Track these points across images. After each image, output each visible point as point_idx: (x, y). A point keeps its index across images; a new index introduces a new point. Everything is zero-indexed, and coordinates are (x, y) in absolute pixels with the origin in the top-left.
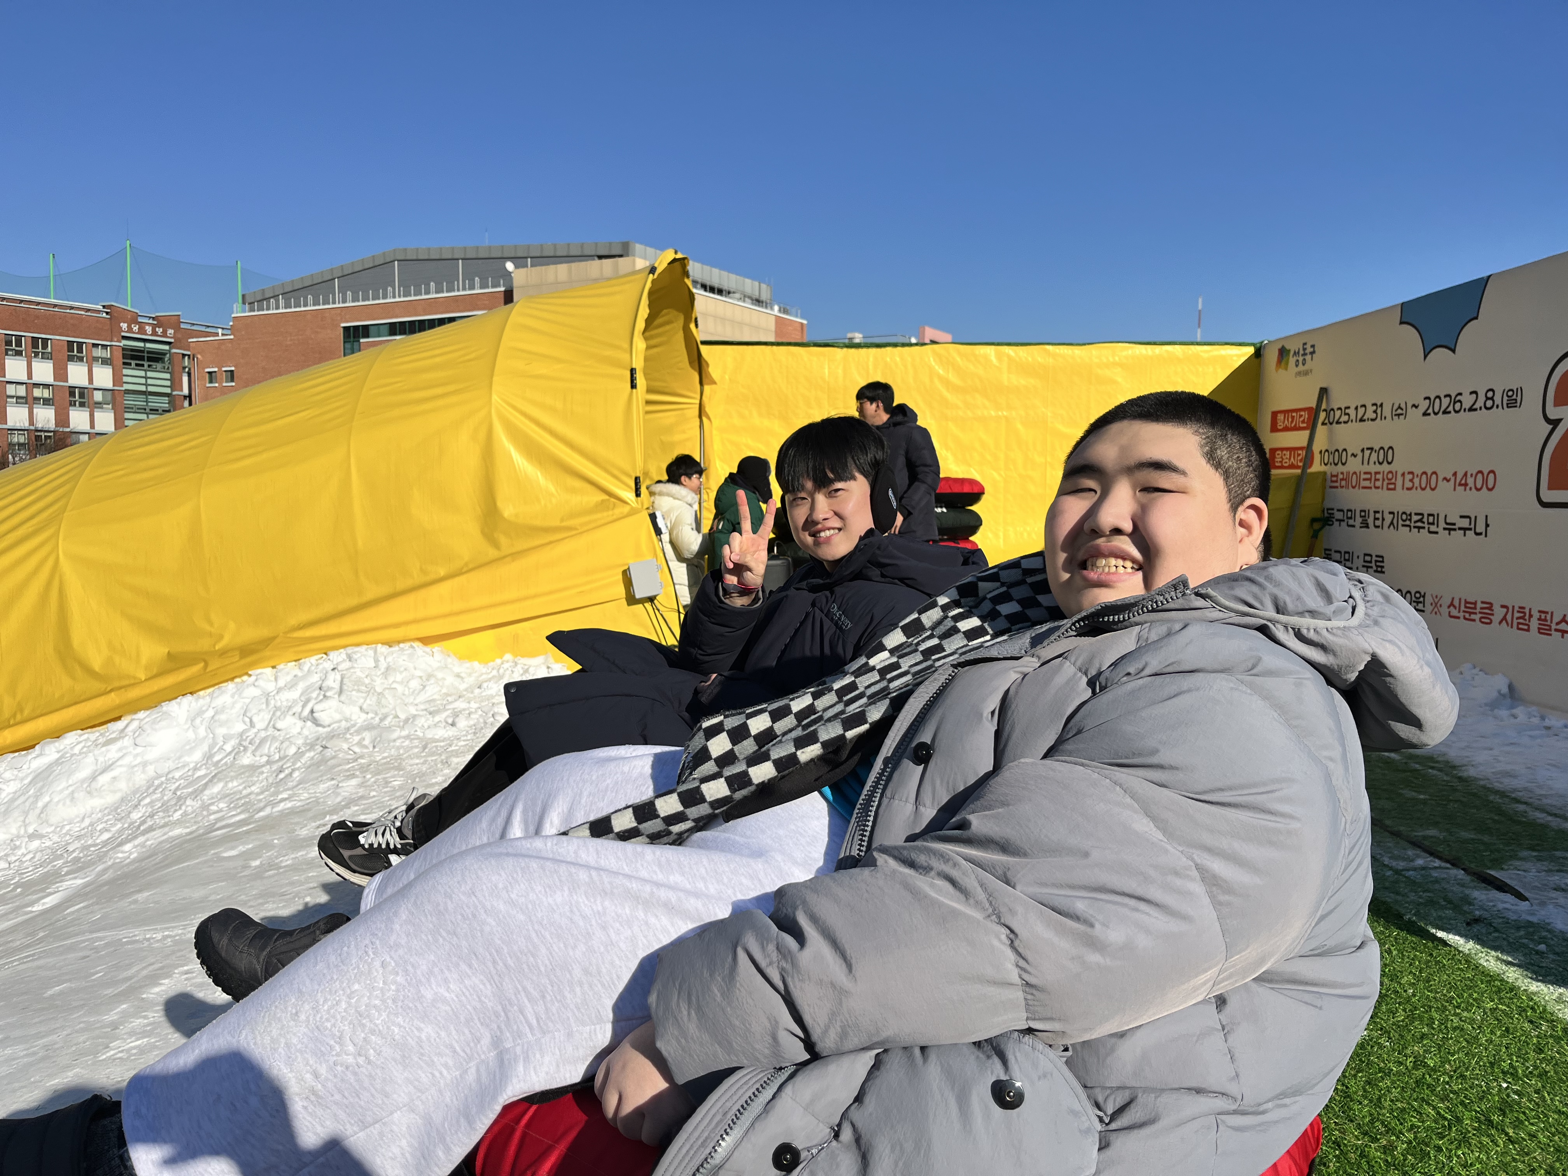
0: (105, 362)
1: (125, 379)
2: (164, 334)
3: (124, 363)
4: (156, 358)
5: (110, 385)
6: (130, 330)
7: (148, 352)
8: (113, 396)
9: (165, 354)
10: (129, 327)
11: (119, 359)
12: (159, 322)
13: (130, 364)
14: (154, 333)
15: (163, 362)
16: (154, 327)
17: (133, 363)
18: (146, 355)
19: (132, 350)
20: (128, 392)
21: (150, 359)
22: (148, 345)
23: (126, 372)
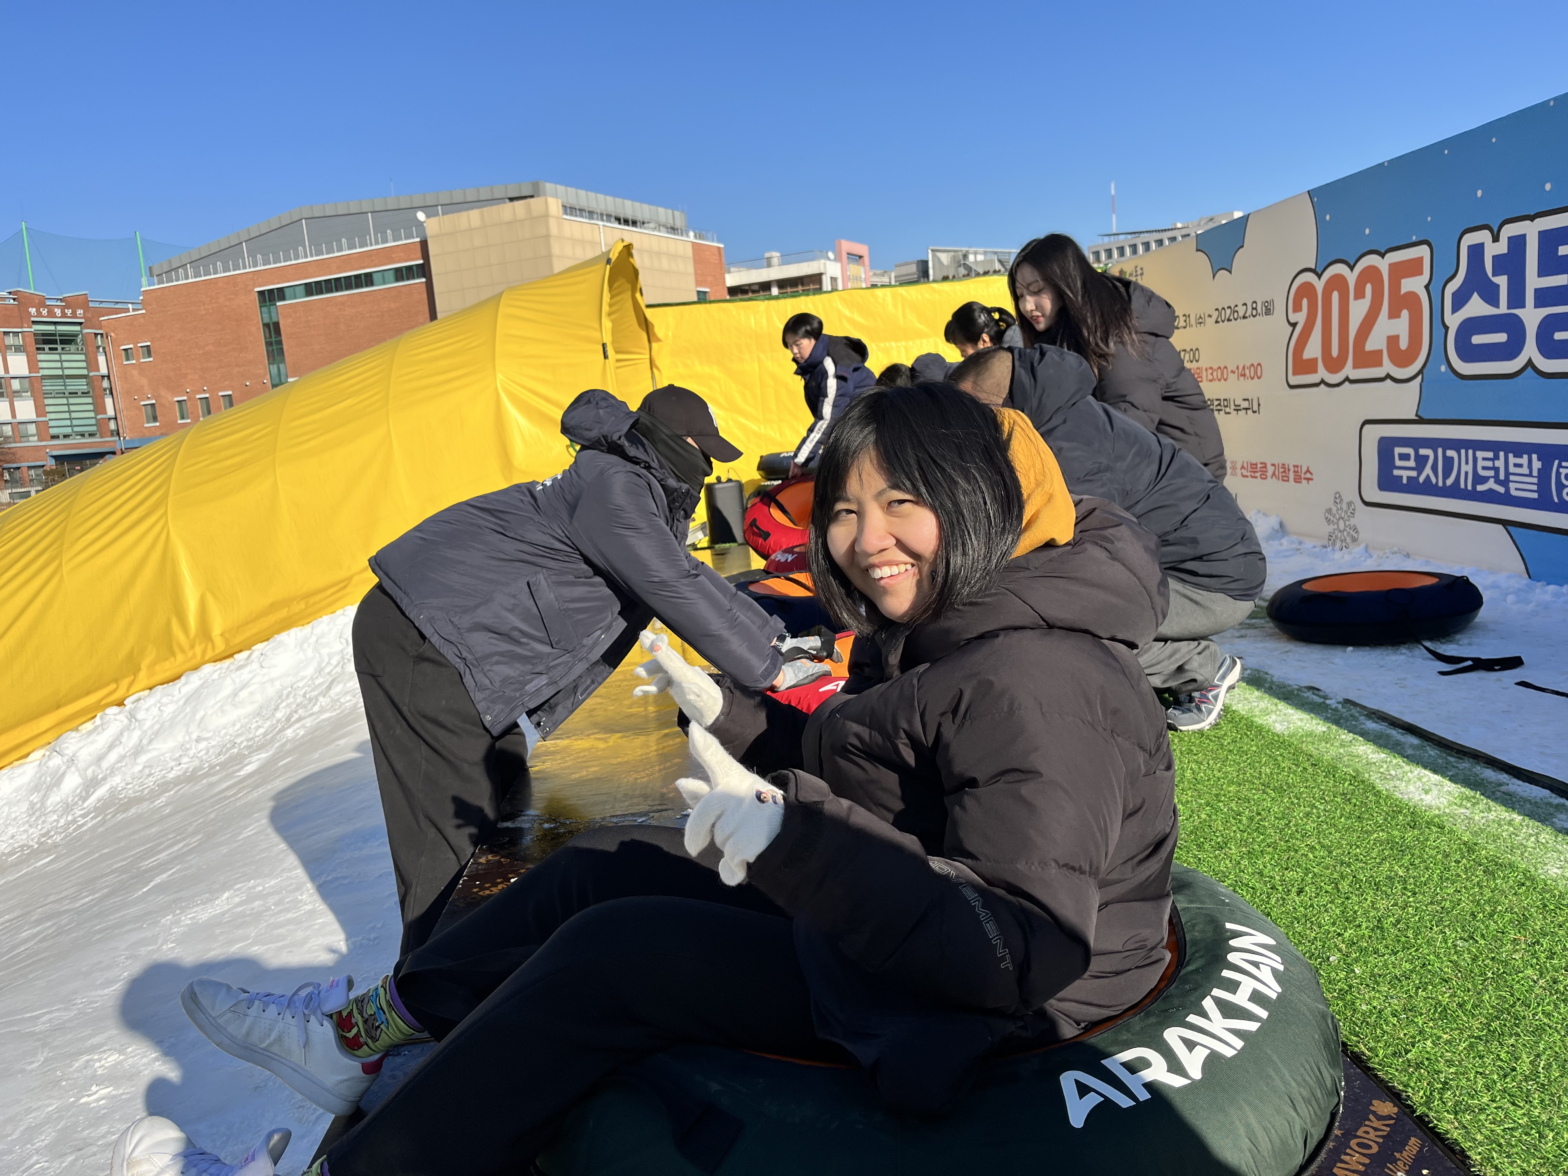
0: (18, 349)
1: (41, 365)
2: (74, 315)
3: (38, 349)
4: (68, 340)
5: (25, 372)
6: (39, 314)
7: (60, 335)
8: (31, 384)
9: (76, 336)
10: (38, 311)
11: (32, 347)
12: (68, 303)
13: (44, 349)
14: (64, 315)
15: (77, 344)
16: (63, 308)
17: (47, 347)
18: (58, 338)
19: (43, 335)
20: (44, 377)
21: (63, 342)
22: (60, 328)
23: (41, 357)
